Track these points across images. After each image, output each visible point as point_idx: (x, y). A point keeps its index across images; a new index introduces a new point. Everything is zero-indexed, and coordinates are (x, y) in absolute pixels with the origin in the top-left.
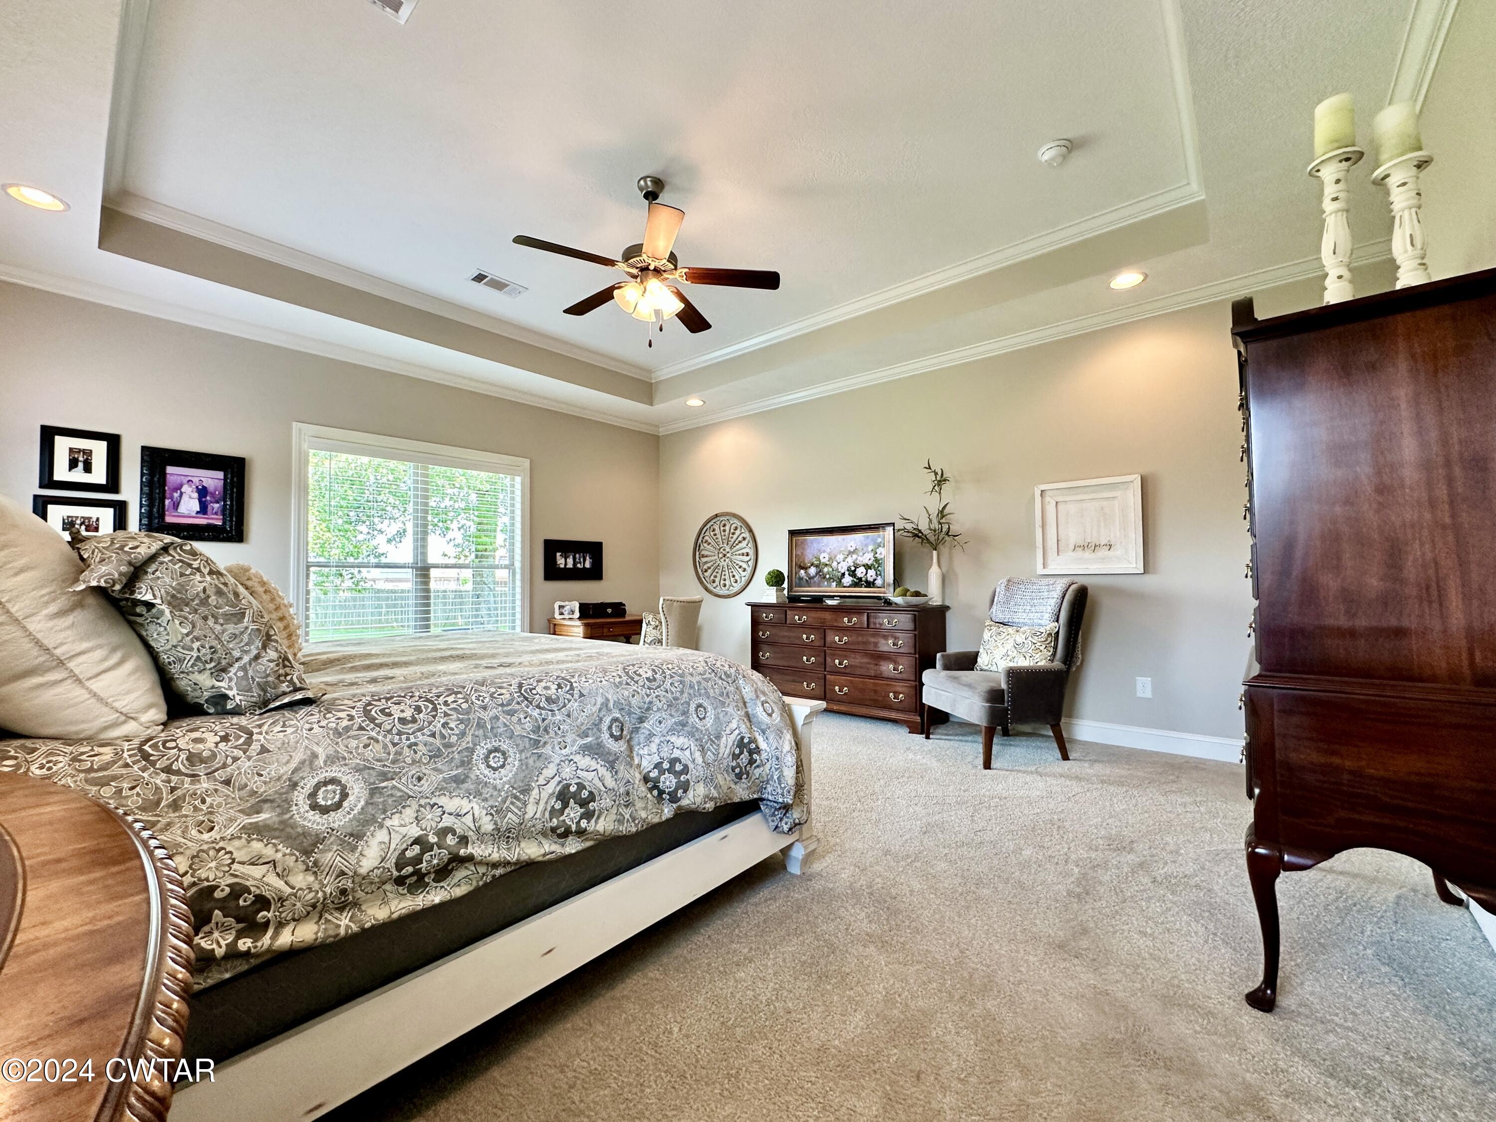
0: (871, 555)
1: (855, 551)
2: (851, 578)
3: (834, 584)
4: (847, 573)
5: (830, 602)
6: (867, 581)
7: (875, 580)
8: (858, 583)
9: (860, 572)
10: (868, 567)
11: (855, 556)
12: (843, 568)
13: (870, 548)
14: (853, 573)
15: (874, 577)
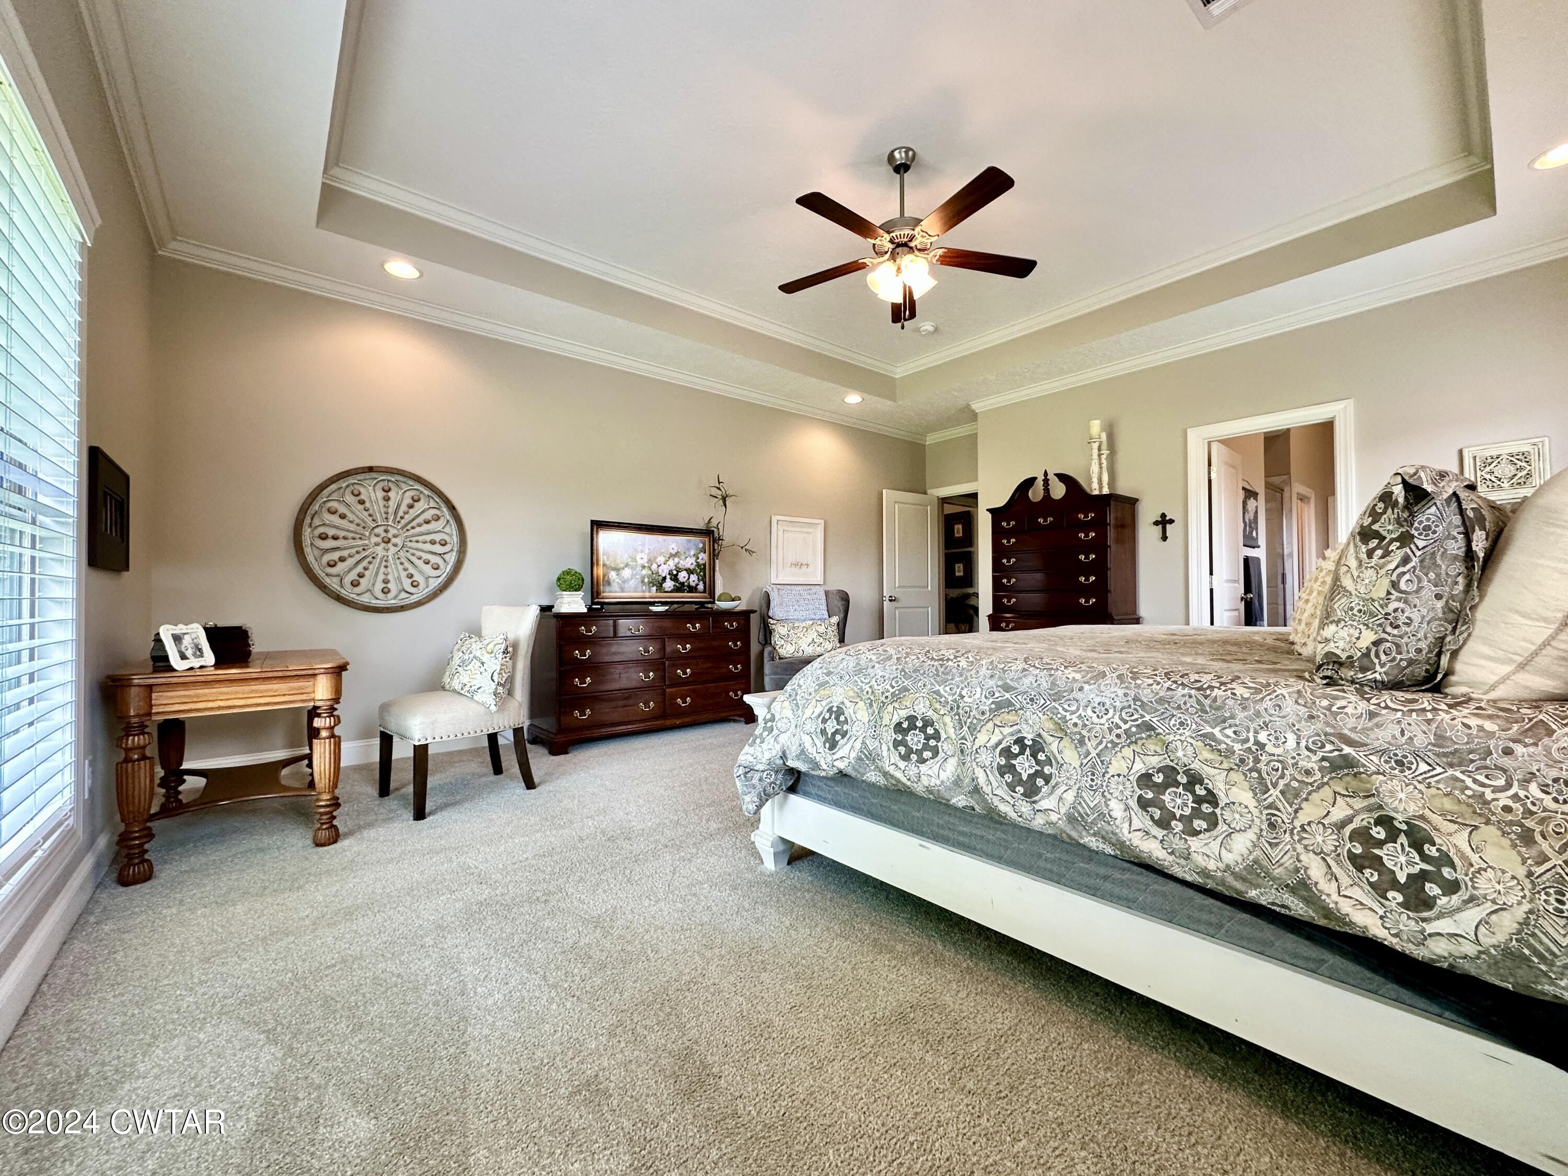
0: (693, 560)
1: (676, 555)
2: (673, 583)
3: (654, 588)
4: (668, 577)
5: (654, 609)
6: (689, 586)
7: (697, 585)
8: (680, 588)
9: (683, 576)
10: (690, 572)
11: (676, 560)
12: (664, 571)
13: (692, 553)
14: (675, 578)
15: (696, 581)
